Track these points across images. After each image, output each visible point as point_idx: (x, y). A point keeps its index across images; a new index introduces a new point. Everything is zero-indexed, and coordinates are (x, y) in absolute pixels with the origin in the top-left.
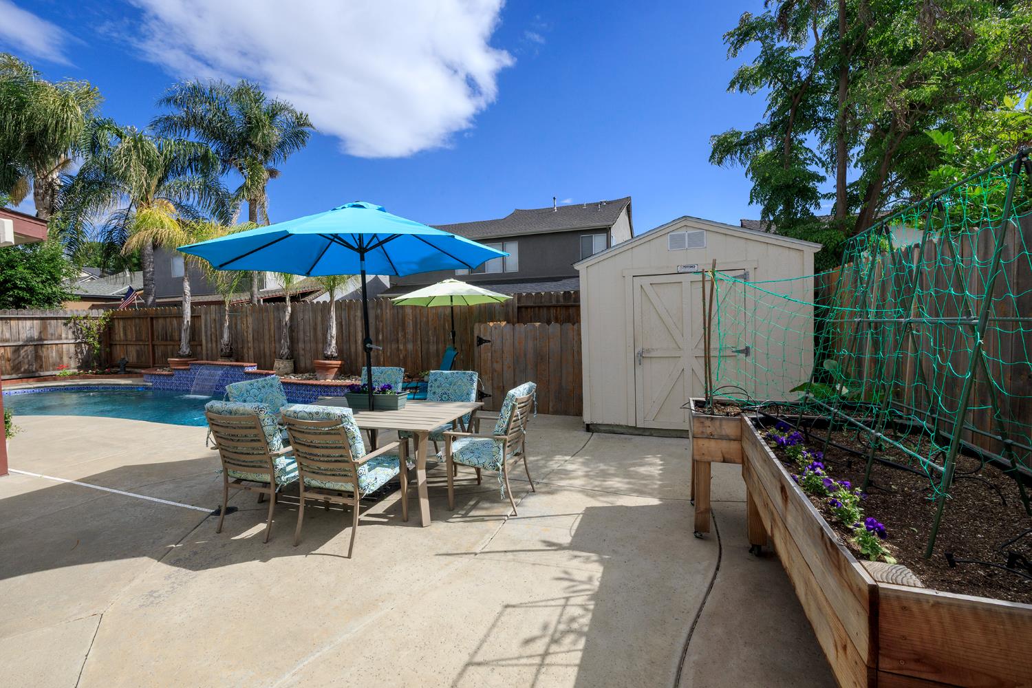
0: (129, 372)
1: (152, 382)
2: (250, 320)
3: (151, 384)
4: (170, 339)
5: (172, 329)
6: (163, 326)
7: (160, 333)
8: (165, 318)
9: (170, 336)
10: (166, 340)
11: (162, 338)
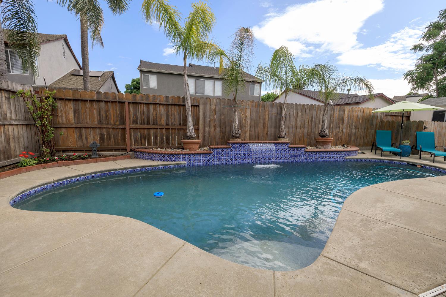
0: (100, 156)
1: (185, 160)
2: (249, 112)
3: (185, 162)
4: (154, 123)
5: (156, 115)
6: (144, 111)
7: (140, 118)
8: (148, 104)
9: (154, 121)
10: (147, 124)
11: (141, 122)
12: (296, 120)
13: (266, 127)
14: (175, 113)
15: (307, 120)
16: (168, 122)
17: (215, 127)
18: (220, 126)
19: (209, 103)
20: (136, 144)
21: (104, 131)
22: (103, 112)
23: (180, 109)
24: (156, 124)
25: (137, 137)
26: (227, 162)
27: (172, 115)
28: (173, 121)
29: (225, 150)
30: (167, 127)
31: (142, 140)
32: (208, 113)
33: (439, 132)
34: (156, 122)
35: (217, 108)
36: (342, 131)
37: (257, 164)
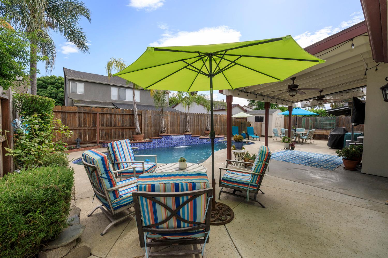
0: (81, 147)
4: (114, 125)
5: (116, 120)
6: (108, 119)
7: (106, 122)
8: (111, 114)
9: (114, 124)
10: (110, 126)
11: (107, 125)
12: (194, 122)
13: (179, 126)
14: (127, 119)
15: (200, 122)
16: (123, 124)
17: (151, 126)
18: (154, 126)
19: (147, 113)
20: (103, 139)
21: (82, 131)
22: (82, 120)
23: (130, 117)
24: (116, 126)
25: (104, 134)
26: (160, 146)
27: (125, 121)
28: (126, 124)
29: (159, 140)
30: (122, 128)
31: (107, 136)
32: (147, 119)
33: (257, 127)
34: (116, 125)
35: (152, 116)
36: (217, 127)
37: (176, 146)
